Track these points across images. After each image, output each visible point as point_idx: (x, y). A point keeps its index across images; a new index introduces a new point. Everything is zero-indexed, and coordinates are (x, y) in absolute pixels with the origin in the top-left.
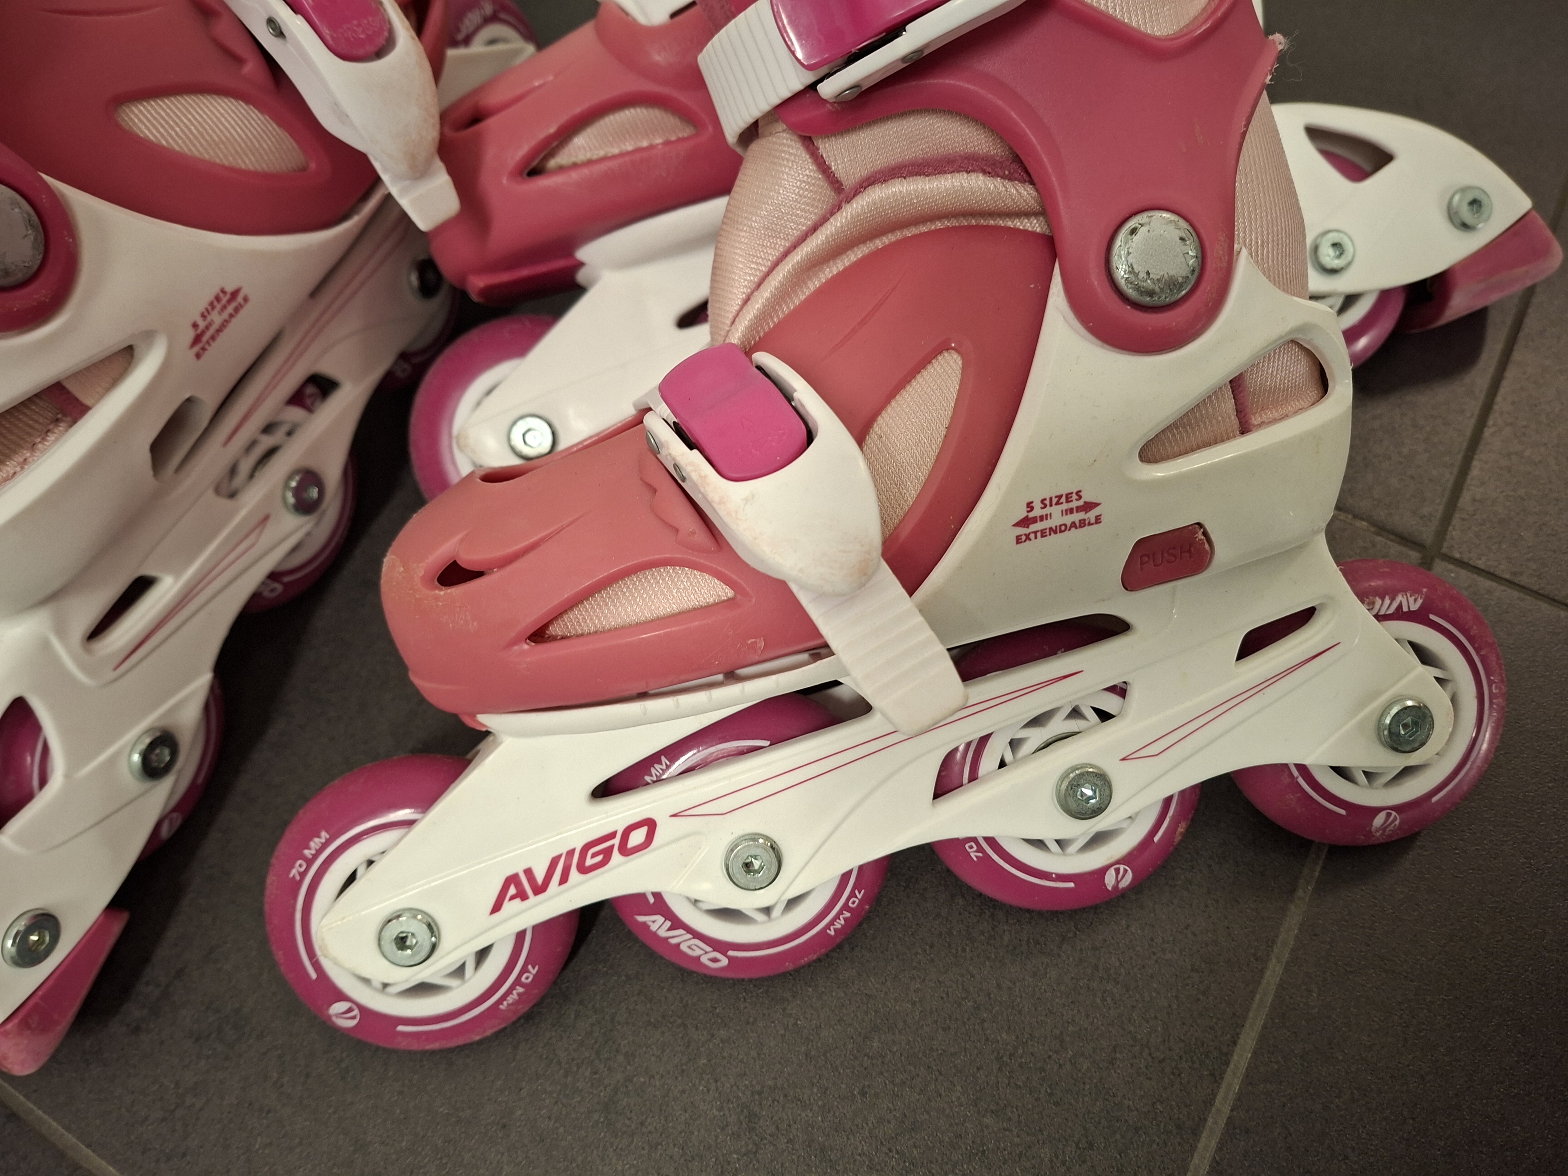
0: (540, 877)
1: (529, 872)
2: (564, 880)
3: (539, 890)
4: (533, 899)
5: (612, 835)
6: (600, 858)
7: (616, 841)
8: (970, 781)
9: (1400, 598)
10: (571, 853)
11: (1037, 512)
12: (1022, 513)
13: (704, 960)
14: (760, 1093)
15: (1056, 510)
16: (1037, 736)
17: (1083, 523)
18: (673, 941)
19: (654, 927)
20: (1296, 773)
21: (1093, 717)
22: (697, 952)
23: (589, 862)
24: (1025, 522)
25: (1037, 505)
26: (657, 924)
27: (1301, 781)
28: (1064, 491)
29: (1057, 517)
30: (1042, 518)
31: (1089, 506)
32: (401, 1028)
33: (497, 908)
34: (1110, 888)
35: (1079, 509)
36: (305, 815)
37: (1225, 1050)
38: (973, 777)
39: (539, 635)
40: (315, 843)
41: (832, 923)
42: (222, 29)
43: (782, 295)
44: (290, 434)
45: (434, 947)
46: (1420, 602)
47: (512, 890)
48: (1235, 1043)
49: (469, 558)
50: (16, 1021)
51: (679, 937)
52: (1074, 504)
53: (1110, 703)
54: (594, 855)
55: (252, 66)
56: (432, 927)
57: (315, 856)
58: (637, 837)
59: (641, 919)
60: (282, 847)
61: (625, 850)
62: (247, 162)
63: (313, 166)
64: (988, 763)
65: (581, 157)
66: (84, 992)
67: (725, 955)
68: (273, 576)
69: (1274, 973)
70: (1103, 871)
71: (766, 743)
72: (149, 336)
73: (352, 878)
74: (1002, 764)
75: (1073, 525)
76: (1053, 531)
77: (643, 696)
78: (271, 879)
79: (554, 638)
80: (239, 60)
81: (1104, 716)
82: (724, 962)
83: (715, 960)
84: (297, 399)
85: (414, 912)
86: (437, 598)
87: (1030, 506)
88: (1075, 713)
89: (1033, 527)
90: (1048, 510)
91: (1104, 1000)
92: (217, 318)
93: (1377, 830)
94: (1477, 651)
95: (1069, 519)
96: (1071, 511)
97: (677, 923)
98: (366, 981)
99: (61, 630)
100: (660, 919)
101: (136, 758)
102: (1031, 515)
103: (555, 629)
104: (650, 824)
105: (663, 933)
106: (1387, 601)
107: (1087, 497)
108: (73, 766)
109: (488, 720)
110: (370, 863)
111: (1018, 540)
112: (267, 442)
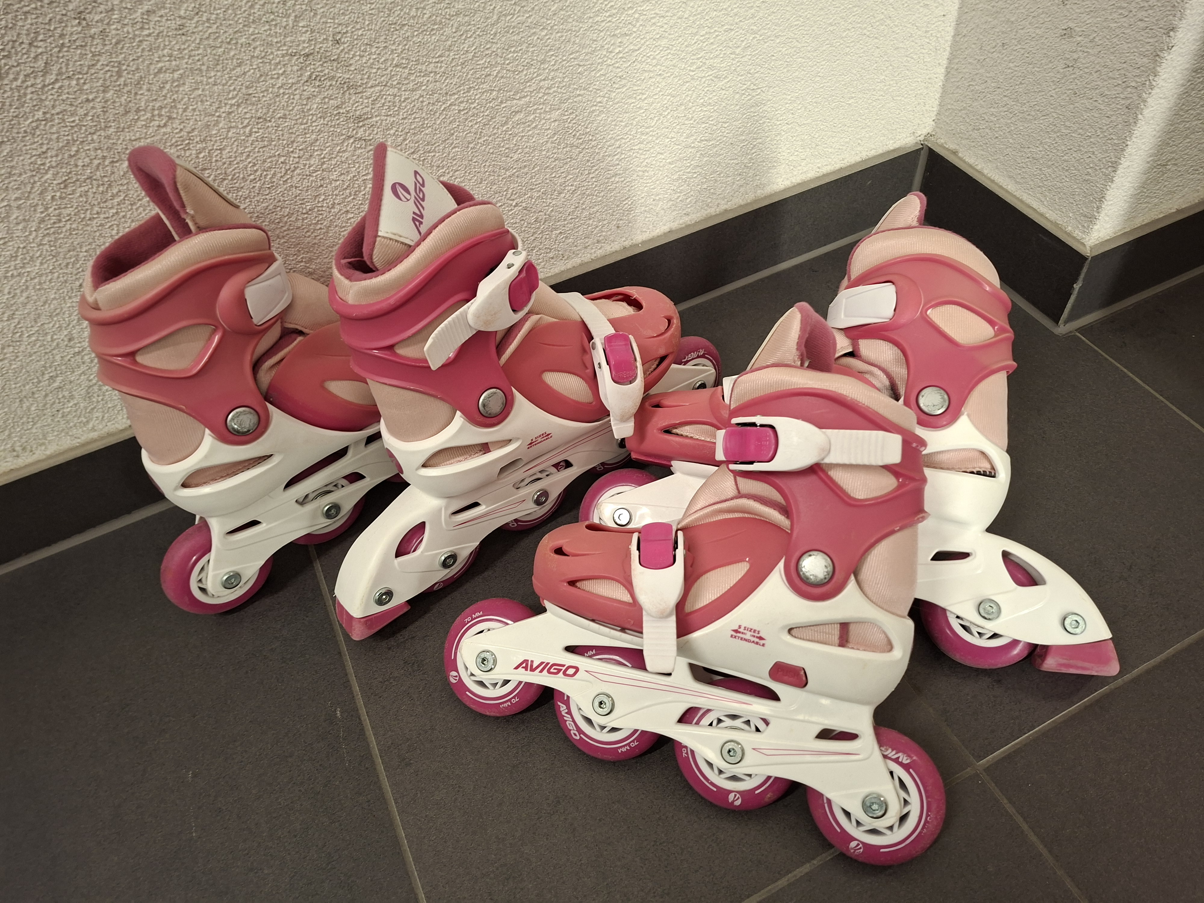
0: (534, 667)
1: (532, 661)
2: (541, 671)
3: (533, 670)
4: (529, 671)
5: (564, 666)
6: (555, 671)
7: (564, 668)
8: (696, 724)
9: (900, 754)
10: (548, 664)
11: (741, 630)
12: (736, 628)
13: (572, 732)
14: (566, 796)
15: (749, 633)
16: (728, 722)
17: (757, 643)
18: (565, 718)
19: (562, 709)
20: (825, 801)
21: (753, 728)
22: (571, 728)
23: (552, 670)
24: (736, 631)
25: (743, 628)
26: (563, 708)
27: (826, 805)
28: (754, 628)
29: (748, 636)
30: (742, 633)
31: (761, 638)
32: (467, 693)
33: (516, 668)
34: (730, 801)
35: (757, 637)
36: (480, 604)
37: (743, 897)
38: (697, 723)
39: (572, 583)
40: (478, 614)
41: (621, 747)
42: (586, 358)
43: (707, 516)
44: (547, 475)
45: (491, 669)
46: (908, 761)
47: (524, 665)
48: (748, 897)
49: (566, 549)
50: (365, 619)
51: (567, 718)
52: (756, 635)
53: (761, 726)
54: (555, 669)
55: (589, 371)
56: (495, 662)
57: (475, 618)
58: (571, 671)
59: (559, 703)
60: (467, 611)
61: (565, 674)
62: (574, 397)
63: (594, 403)
64: (706, 721)
65: (685, 434)
66: (385, 624)
67: (579, 735)
68: (516, 520)
69: (782, 883)
70: (731, 792)
71: (630, 665)
72: (518, 439)
73: (482, 632)
74: (711, 724)
75: (753, 642)
76: (746, 640)
77: (593, 621)
78: (458, 618)
79: (576, 587)
80: (586, 368)
81: (758, 730)
82: (578, 738)
83: (575, 735)
84: (556, 466)
85: (493, 654)
86: (550, 556)
87: (740, 627)
88: (748, 722)
89: (738, 635)
90: (745, 631)
91: (708, 848)
92: (540, 440)
93: (852, 849)
94: (927, 797)
95: (753, 639)
96: (754, 636)
97: (569, 713)
98: (467, 668)
99: (446, 508)
100: (565, 707)
101: (443, 558)
102: (739, 630)
103: (578, 584)
104: (577, 669)
105: (563, 713)
106: (894, 752)
107: (761, 635)
108: (426, 550)
109: (547, 604)
110: (489, 630)
111: (732, 636)
112: (539, 476)
